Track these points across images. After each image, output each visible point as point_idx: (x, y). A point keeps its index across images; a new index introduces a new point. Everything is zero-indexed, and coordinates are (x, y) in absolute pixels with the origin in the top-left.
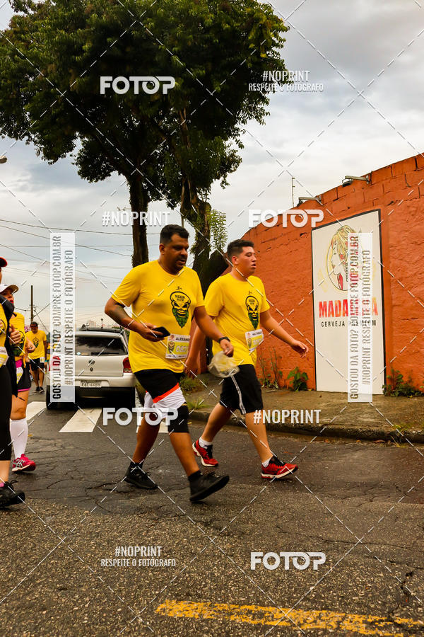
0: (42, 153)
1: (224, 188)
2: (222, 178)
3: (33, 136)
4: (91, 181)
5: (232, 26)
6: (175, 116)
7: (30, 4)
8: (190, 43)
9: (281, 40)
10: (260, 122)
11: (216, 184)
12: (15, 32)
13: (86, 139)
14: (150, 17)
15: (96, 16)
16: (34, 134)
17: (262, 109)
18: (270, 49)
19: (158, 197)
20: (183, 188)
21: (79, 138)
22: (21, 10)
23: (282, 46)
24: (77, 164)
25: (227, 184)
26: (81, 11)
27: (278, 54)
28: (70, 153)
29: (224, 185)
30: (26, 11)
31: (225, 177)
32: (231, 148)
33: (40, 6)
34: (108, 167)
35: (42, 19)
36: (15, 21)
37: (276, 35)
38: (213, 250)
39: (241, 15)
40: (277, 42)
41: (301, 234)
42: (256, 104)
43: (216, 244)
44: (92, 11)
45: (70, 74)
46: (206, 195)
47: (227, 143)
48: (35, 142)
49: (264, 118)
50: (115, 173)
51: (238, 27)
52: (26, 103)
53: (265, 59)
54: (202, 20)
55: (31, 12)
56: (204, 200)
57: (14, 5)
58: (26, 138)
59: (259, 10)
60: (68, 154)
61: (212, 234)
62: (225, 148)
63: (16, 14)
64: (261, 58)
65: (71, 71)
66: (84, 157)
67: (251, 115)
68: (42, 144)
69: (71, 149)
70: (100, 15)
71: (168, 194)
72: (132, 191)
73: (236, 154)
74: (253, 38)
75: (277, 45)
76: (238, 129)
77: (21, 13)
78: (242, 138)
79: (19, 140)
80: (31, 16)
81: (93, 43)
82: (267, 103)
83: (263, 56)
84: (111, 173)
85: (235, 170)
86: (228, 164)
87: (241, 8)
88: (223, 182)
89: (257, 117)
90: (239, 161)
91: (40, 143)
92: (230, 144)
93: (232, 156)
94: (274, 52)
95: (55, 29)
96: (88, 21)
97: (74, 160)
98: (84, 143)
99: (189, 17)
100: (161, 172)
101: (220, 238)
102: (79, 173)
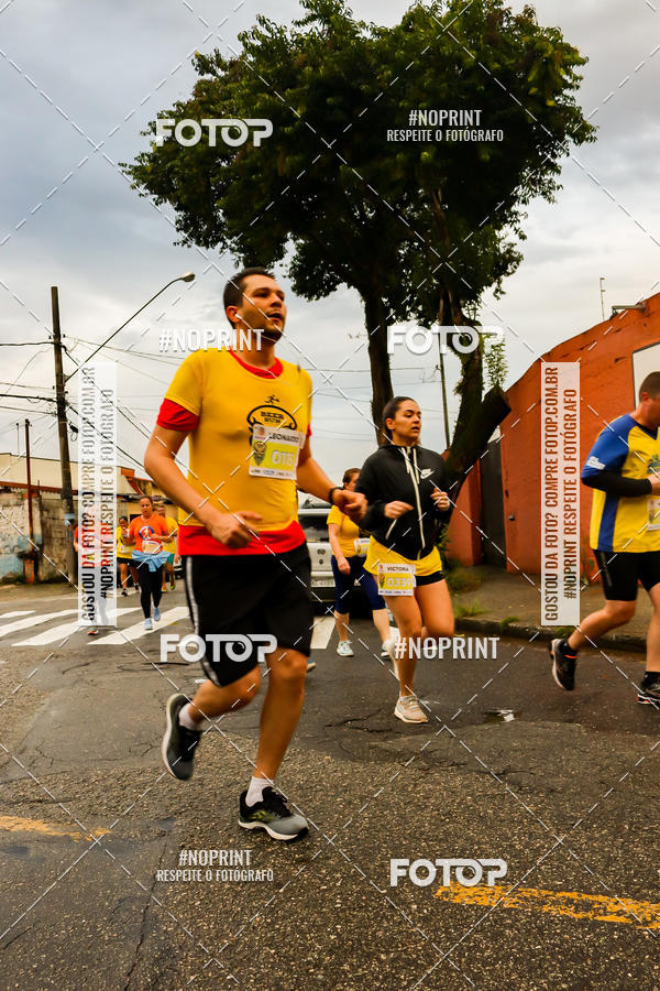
0: (241, 264)
1: (498, 298)
2: (495, 285)
3: (228, 242)
4: (310, 298)
5: (503, 65)
6: (425, 200)
7: (219, 62)
8: (443, 96)
9: (576, 78)
10: (549, 199)
11: (487, 294)
12: (201, 103)
13: (301, 241)
14: (384, 64)
15: (311, 69)
16: (230, 238)
17: (550, 181)
18: (559, 93)
19: (404, 317)
20: (442, 302)
21: (291, 241)
22: (208, 72)
23: (578, 87)
24: (290, 277)
25: (502, 293)
26: (290, 64)
27: (572, 99)
28: (280, 262)
29: (498, 294)
30: (214, 73)
31: (499, 283)
32: (507, 240)
33: (233, 64)
34: (332, 277)
35: (236, 81)
36: (201, 88)
37: (568, 72)
38: (487, 388)
39: (517, 47)
40: (570, 81)
41: (617, 360)
42: (542, 174)
43: (492, 379)
44: (305, 64)
45: (278, 153)
46: (475, 309)
47: (500, 234)
48: (232, 250)
49: (554, 193)
50: (342, 286)
51: (512, 65)
52: (219, 198)
53: (553, 108)
54: (459, 61)
55: (221, 73)
56: (472, 318)
57: (199, 66)
58: (220, 245)
59: (542, 38)
60: (277, 264)
61: (485, 364)
62: (499, 240)
63: (201, 77)
64: (548, 107)
65: (279, 148)
66: (299, 266)
67: (536, 192)
68: (240, 252)
69: (281, 257)
70: (315, 67)
71: (419, 312)
72: (368, 310)
73: (514, 249)
74: (534, 80)
75: (571, 87)
76: (516, 213)
77: (208, 77)
78: (522, 225)
79: (210, 249)
80: (222, 79)
81: (308, 106)
82: (559, 172)
83: (551, 103)
84: (337, 287)
85: (513, 272)
86: (502, 264)
87: (516, 37)
88: (497, 291)
89: (544, 194)
90: (518, 260)
91: (240, 250)
92: (506, 234)
93: (509, 251)
94: (566, 97)
95: (255, 94)
96: (299, 77)
97: (285, 271)
98: (299, 246)
99: (440, 57)
100: (407, 281)
101: (498, 370)
102: (293, 289)
